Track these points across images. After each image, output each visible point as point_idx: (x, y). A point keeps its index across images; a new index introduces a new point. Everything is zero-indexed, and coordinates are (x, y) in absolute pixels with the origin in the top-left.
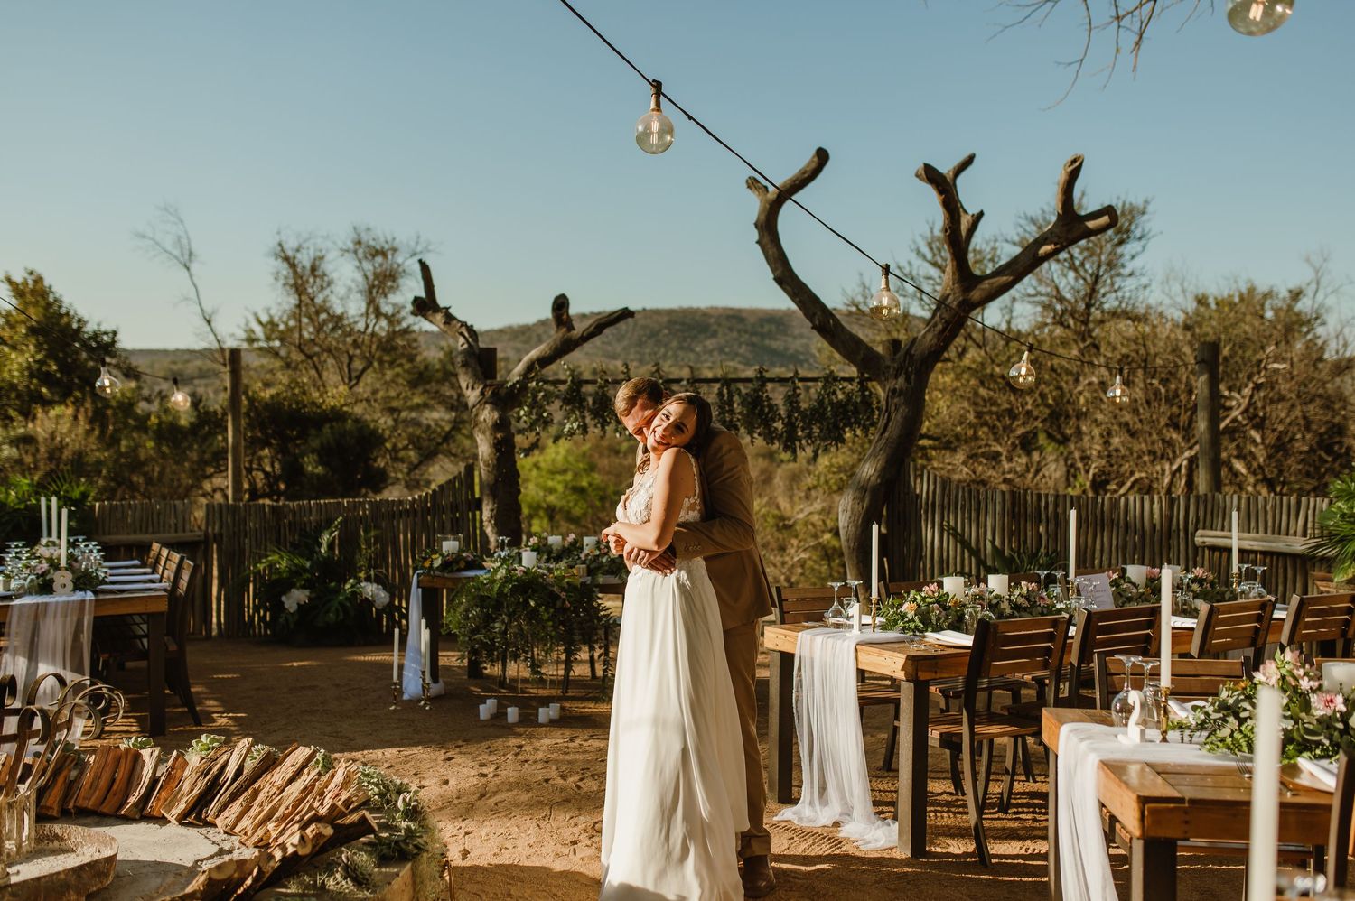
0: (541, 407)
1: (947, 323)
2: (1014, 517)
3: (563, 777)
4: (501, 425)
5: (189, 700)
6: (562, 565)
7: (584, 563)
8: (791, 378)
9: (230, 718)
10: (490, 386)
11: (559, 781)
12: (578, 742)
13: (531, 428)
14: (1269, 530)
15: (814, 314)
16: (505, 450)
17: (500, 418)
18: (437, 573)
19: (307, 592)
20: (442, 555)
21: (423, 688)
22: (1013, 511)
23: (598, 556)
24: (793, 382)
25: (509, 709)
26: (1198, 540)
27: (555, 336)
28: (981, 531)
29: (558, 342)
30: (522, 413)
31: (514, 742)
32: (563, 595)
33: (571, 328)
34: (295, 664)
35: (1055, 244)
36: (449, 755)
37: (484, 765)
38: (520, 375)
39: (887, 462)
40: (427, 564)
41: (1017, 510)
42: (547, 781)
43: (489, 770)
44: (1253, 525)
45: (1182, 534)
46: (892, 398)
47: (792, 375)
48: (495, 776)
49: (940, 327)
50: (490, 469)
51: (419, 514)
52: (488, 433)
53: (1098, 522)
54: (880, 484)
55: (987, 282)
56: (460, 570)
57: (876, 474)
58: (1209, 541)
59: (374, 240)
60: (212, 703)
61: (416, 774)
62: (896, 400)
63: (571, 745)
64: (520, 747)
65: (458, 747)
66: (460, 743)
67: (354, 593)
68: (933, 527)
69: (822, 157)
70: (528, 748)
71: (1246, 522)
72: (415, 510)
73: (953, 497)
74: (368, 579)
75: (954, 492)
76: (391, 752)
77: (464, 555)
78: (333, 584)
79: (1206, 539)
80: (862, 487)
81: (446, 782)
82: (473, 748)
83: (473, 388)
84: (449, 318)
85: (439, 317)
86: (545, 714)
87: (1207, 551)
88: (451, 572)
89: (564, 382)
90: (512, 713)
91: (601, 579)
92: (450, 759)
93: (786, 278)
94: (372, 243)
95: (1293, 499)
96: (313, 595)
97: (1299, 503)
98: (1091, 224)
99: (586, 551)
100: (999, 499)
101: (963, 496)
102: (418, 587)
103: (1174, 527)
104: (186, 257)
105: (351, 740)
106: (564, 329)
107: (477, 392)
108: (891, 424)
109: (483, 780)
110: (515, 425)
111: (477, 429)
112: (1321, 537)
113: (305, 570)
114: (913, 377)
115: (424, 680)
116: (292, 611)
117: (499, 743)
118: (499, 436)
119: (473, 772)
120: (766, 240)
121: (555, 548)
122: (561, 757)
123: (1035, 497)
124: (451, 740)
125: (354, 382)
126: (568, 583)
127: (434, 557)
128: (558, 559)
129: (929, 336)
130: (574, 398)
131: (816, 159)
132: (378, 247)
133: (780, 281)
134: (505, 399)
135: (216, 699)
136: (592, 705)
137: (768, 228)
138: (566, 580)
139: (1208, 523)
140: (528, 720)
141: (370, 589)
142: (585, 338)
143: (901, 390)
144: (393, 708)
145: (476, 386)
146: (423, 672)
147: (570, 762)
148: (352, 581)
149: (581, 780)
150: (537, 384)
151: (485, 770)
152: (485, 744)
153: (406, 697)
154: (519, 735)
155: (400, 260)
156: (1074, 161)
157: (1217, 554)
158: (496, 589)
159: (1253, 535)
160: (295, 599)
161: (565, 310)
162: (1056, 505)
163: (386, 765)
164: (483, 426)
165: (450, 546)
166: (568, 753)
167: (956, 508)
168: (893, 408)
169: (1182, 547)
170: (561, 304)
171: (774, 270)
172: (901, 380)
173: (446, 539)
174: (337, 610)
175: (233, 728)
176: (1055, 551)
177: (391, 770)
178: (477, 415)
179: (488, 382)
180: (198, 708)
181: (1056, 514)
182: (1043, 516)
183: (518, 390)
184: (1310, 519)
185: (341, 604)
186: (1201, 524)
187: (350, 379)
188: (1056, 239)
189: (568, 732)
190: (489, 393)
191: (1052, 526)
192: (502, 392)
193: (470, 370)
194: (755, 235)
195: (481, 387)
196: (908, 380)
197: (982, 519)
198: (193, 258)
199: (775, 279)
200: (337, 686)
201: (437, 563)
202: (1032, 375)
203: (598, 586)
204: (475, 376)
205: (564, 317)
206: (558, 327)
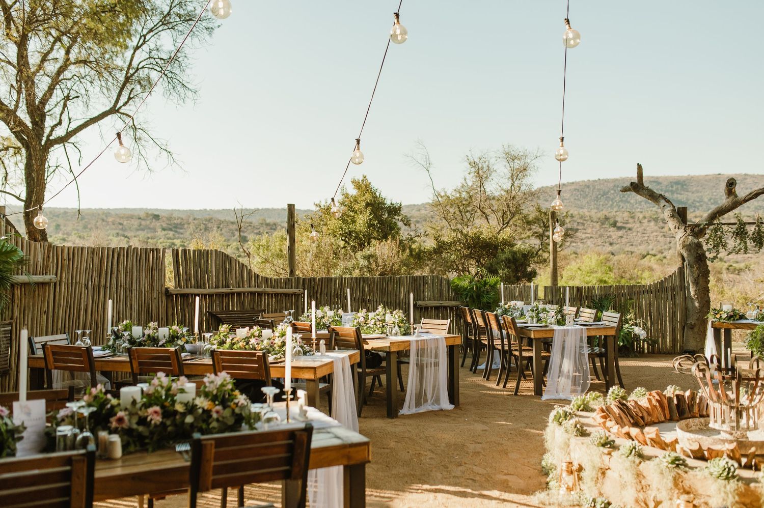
10: (688, 227)
13: (714, 247)
16: (702, 259)
27: (727, 200)
29: (730, 203)
33: (736, 196)
38: (707, 221)
40: (718, 316)
50: (694, 270)
51: (654, 292)
59: (513, 151)
67: (629, 331)
72: (652, 290)
74: (634, 325)
83: (679, 229)
89: (734, 224)
94: (512, 153)
102: (712, 328)
104: (428, 165)
106: (732, 197)
107: (682, 230)
125: (506, 225)
127: (721, 313)
130: (741, 232)
132: (516, 155)
134: (698, 233)
141: (637, 330)
142: (745, 201)
145: (680, 227)
148: (626, 325)
155: (529, 161)
161: (733, 187)
170: (731, 184)
178: (684, 242)
179: (687, 225)
190: (688, 231)
192: (696, 230)
193: (675, 219)
195: (683, 227)
201: (724, 316)
204: (679, 221)
205: (733, 190)
206: (729, 195)
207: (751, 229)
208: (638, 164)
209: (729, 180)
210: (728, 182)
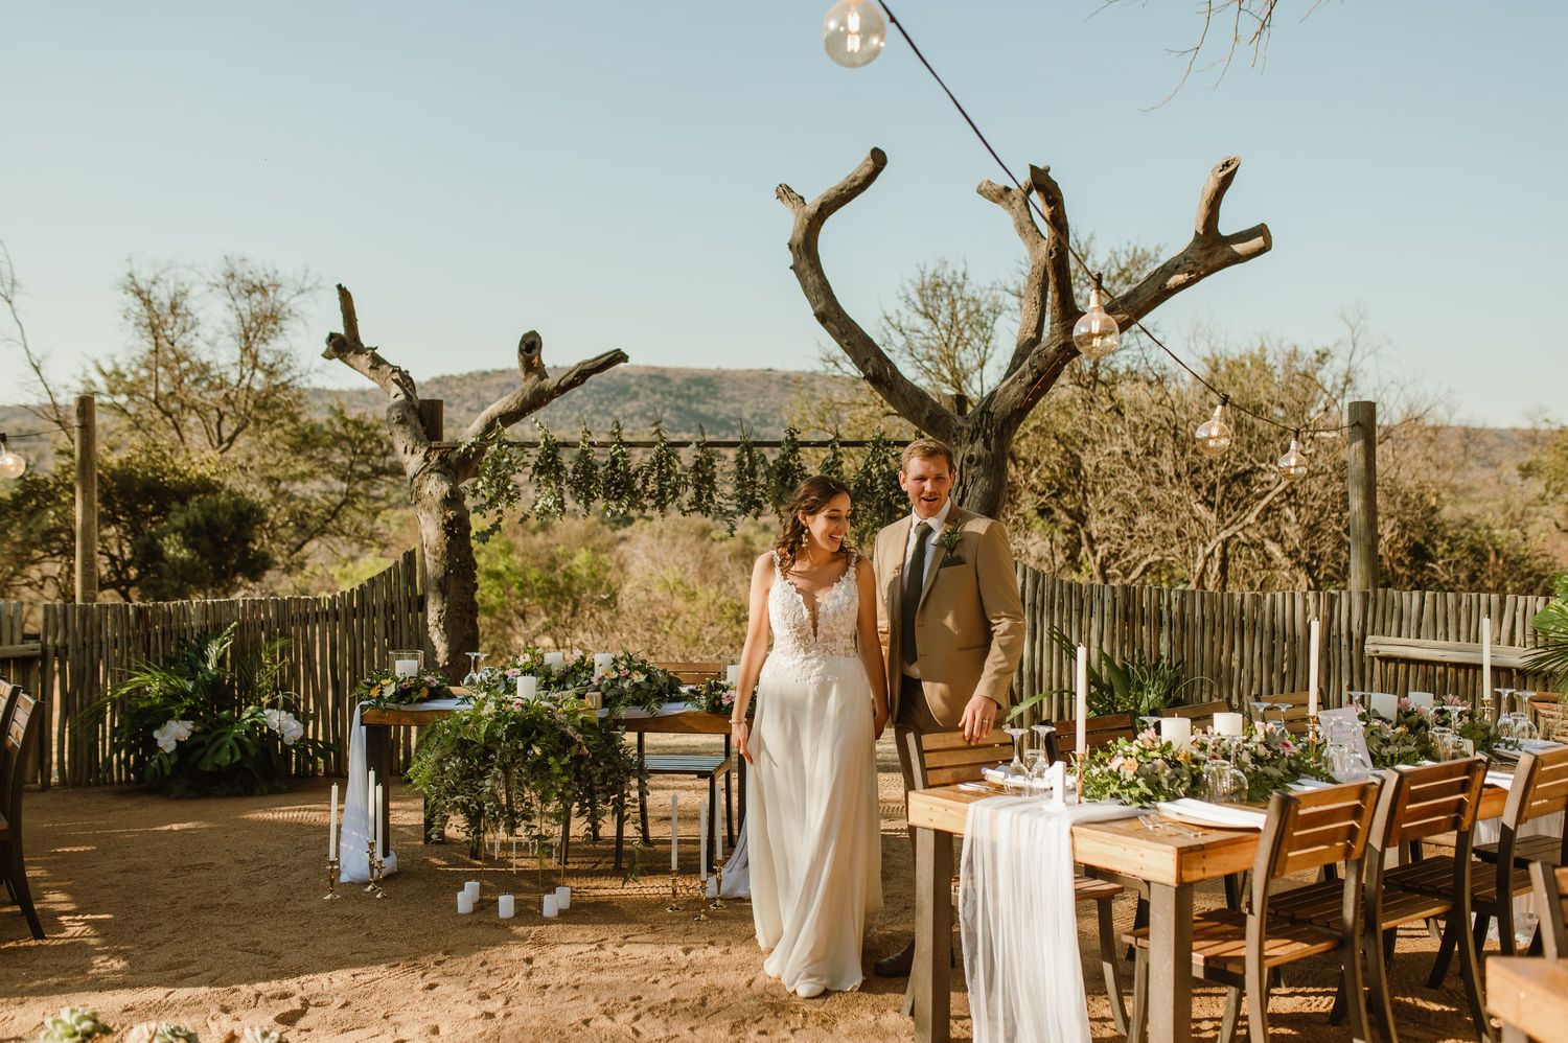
0: (505, 477)
1: (1040, 373)
2: (1127, 620)
3: (610, 1015)
4: (453, 500)
5: (22, 894)
6: (570, 694)
7: (597, 689)
8: (831, 441)
9: (87, 922)
10: (436, 449)
11: (604, 1022)
12: (610, 949)
13: (492, 503)
14: (1463, 636)
15: (867, 361)
16: (456, 531)
17: (451, 492)
18: (389, 705)
19: (189, 724)
20: (395, 679)
21: (372, 867)
22: (1126, 613)
23: (617, 679)
24: (833, 447)
25: (502, 899)
26: (1369, 649)
27: (524, 385)
29: (527, 394)
30: (480, 484)
31: (518, 952)
32: (579, 737)
33: (543, 375)
34: (175, 827)
35: (1190, 273)
36: (430, 978)
37: (484, 997)
38: (477, 436)
40: (375, 692)
41: (1131, 610)
42: (586, 1022)
43: (495, 1005)
44: (1440, 629)
45: (1344, 641)
46: (968, 468)
47: (831, 437)
48: (507, 1015)
49: (1029, 378)
50: (438, 559)
51: (342, 617)
52: (435, 510)
53: (1237, 625)
56: (422, 700)
58: (1385, 650)
59: (251, 272)
60: (58, 897)
61: (386, 1017)
62: (973, 471)
63: (602, 954)
64: (529, 961)
65: (438, 963)
66: (440, 956)
67: (254, 724)
69: (879, 159)
70: (539, 962)
71: (1431, 625)
72: (336, 613)
73: (1047, 594)
74: (273, 705)
76: (341, 977)
77: (427, 679)
78: (225, 713)
79: (1380, 648)
81: (435, 1031)
82: (460, 964)
83: (413, 452)
84: (377, 362)
85: (364, 361)
86: (553, 903)
87: (1377, 663)
88: (410, 702)
89: (535, 445)
90: (506, 904)
91: (624, 713)
92: (432, 987)
93: (832, 316)
94: (249, 277)
95: (1495, 598)
96: (198, 729)
97: (1502, 602)
98: (1239, 248)
99: (599, 672)
100: (1108, 597)
102: (362, 724)
103: (1334, 632)
104: (8, 287)
105: (278, 957)
106: (535, 377)
107: (419, 457)
109: (492, 1025)
110: (469, 503)
111: (419, 505)
112: (1545, 647)
113: (186, 694)
114: (993, 441)
115: (372, 856)
116: (168, 751)
117: (496, 954)
118: (449, 514)
119: (473, 1012)
120: (804, 265)
121: (555, 669)
122: (595, 978)
123: (1154, 595)
124: (427, 951)
125: (225, 445)
126: (582, 720)
127: (384, 682)
128: (561, 683)
129: (1014, 390)
130: (549, 466)
131: (871, 162)
132: (256, 282)
133: (822, 318)
134: (456, 465)
135: (63, 890)
136: (607, 883)
137: (806, 251)
138: (581, 716)
139: (1378, 627)
140: (528, 913)
141: (277, 719)
142: (561, 389)
143: (980, 457)
144: (329, 897)
145: (417, 449)
146: (372, 845)
147: (610, 987)
148: (251, 708)
149: (637, 1018)
150: (499, 447)
151: (488, 1006)
152: (478, 957)
153: (344, 878)
154: (522, 939)
155: (284, 298)
156: (1227, 165)
157: (1391, 666)
158: (483, 731)
159: (1441, 642)
160: (172, 734)
161: (535, 352)
162: (1182, 605)
163: (339, 1001)
164: (428, 501)
165: (406, 667)
166: (600, 970)
168: (969, 480)
169: (1345, 657)
170: (530, 346)
171: (814, 305)
172: (979, 445)
173: (400, 658)
174: (232, 750)
175: (93, 941)
176: (1181, 662)
177: (348, 1011)
178: (419, 487)
179: (434, 444)
180: (36, 907)
181: (1182, 615)
182: (1165, 618)
183: (474, 454)
184: (1519, 623)
185: (237, 739)
186: (1369, 628)
187: (221, 442)
188: (1191, 267)
189: (590, 932)
190: (434, 459)
191: (1176, 631)
192: (453, 457)
193: (408, 428)
194: (789, 258)
195: (424, 450)
196: (987, 445)
197: (1085, 622)
198: (16, 289)
199: (817, 315)
200: (243, 862)
201: (389, 691)
202: (1227, 436)
203: (619, 722)
204: (416, 435)
205: (536, 360)
206: (526, 373)
207: (567, 458)
208: (339, 286)
209: (526, 336)
210: (522, 341)
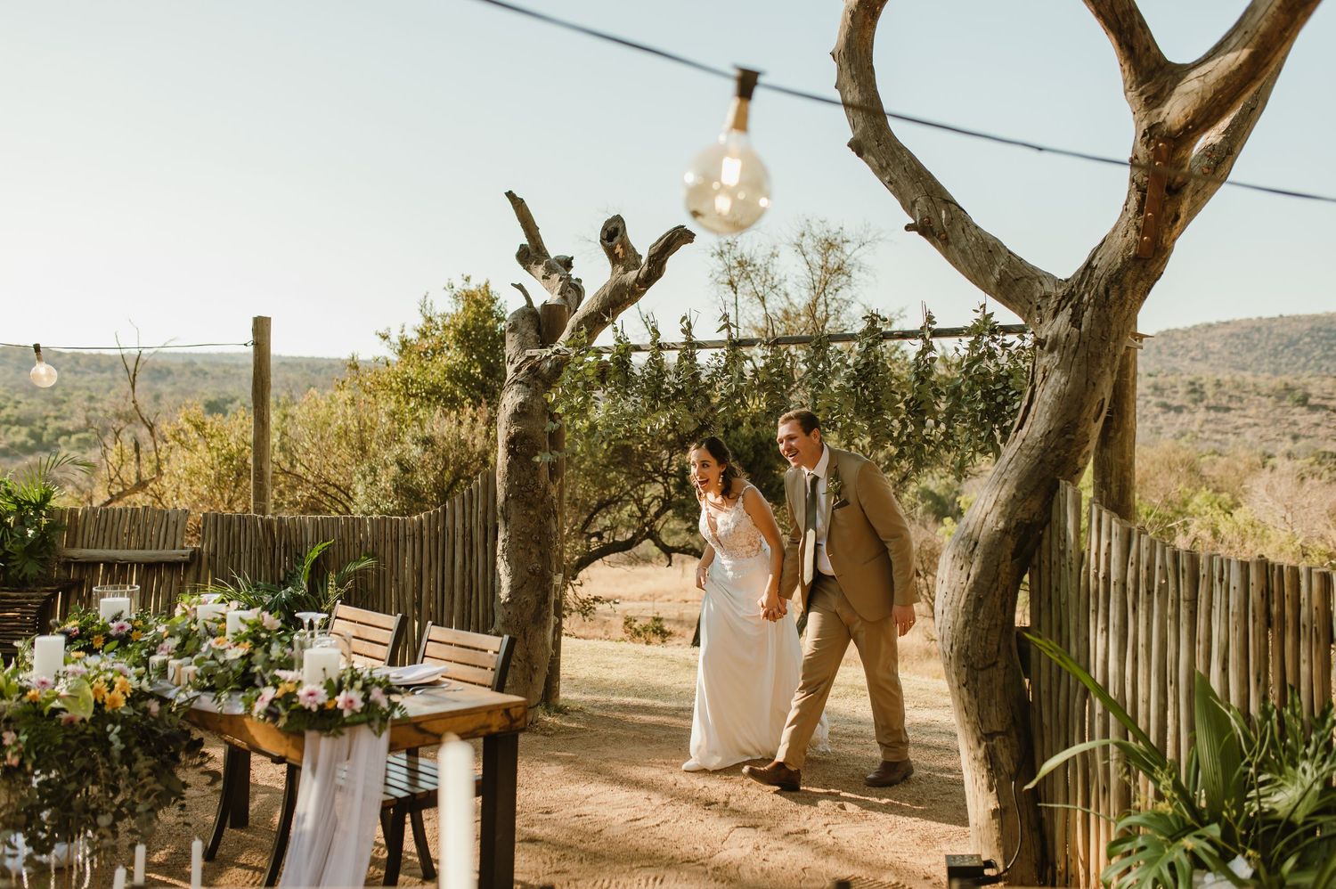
4: (520, 415)
10: (532, 357)
15: (914, 203)
17: (524, 402)
28: (1200, 648)
39: (1018, 488)
54: (1005, 531)
55: (1194, 74)
57: (998, 510)
59: (828, 231)
62: (1045, 360)
68: (1107, 629)
75: (1145, 556)
80: (970, 535)
93: (868, 141)
94: (825, 236)
101: (1163, 567)
106: (622, 268)
108: (1033, 408)
118: (517, 428)
133: (860, 146)
134: (549, 376)
161: (620, 238)
167: (1150, 592)
170: (614, 232)
190: (525, 369)
192: (545, 366)
193: (518, 335)
195: (522, 360)
196: (1075, 320)
199: (854, 144)
204: (521, 345)
205: (622, 245)
208: (509, 195)
209: (608, 222)
210: (604, 229)
